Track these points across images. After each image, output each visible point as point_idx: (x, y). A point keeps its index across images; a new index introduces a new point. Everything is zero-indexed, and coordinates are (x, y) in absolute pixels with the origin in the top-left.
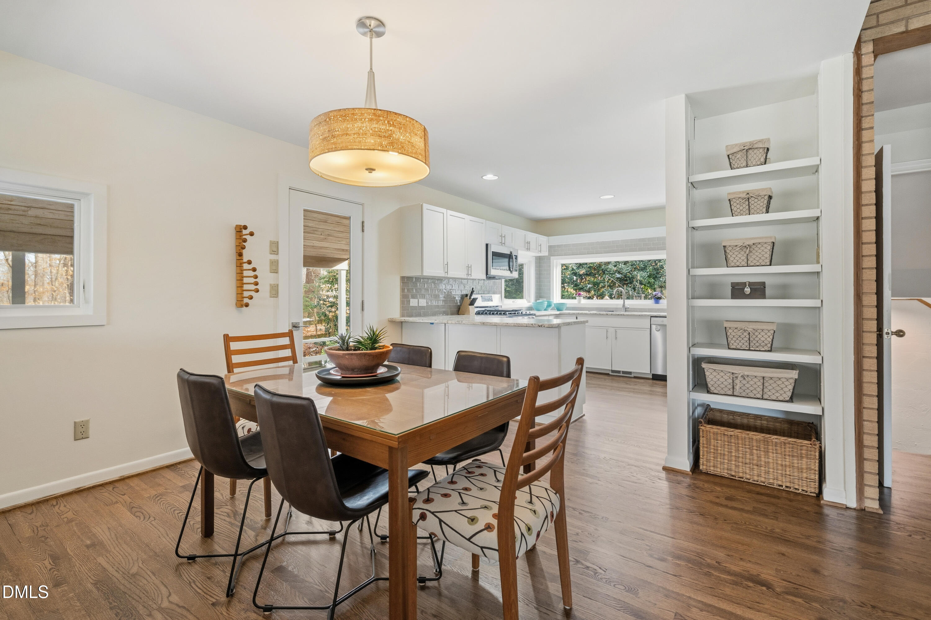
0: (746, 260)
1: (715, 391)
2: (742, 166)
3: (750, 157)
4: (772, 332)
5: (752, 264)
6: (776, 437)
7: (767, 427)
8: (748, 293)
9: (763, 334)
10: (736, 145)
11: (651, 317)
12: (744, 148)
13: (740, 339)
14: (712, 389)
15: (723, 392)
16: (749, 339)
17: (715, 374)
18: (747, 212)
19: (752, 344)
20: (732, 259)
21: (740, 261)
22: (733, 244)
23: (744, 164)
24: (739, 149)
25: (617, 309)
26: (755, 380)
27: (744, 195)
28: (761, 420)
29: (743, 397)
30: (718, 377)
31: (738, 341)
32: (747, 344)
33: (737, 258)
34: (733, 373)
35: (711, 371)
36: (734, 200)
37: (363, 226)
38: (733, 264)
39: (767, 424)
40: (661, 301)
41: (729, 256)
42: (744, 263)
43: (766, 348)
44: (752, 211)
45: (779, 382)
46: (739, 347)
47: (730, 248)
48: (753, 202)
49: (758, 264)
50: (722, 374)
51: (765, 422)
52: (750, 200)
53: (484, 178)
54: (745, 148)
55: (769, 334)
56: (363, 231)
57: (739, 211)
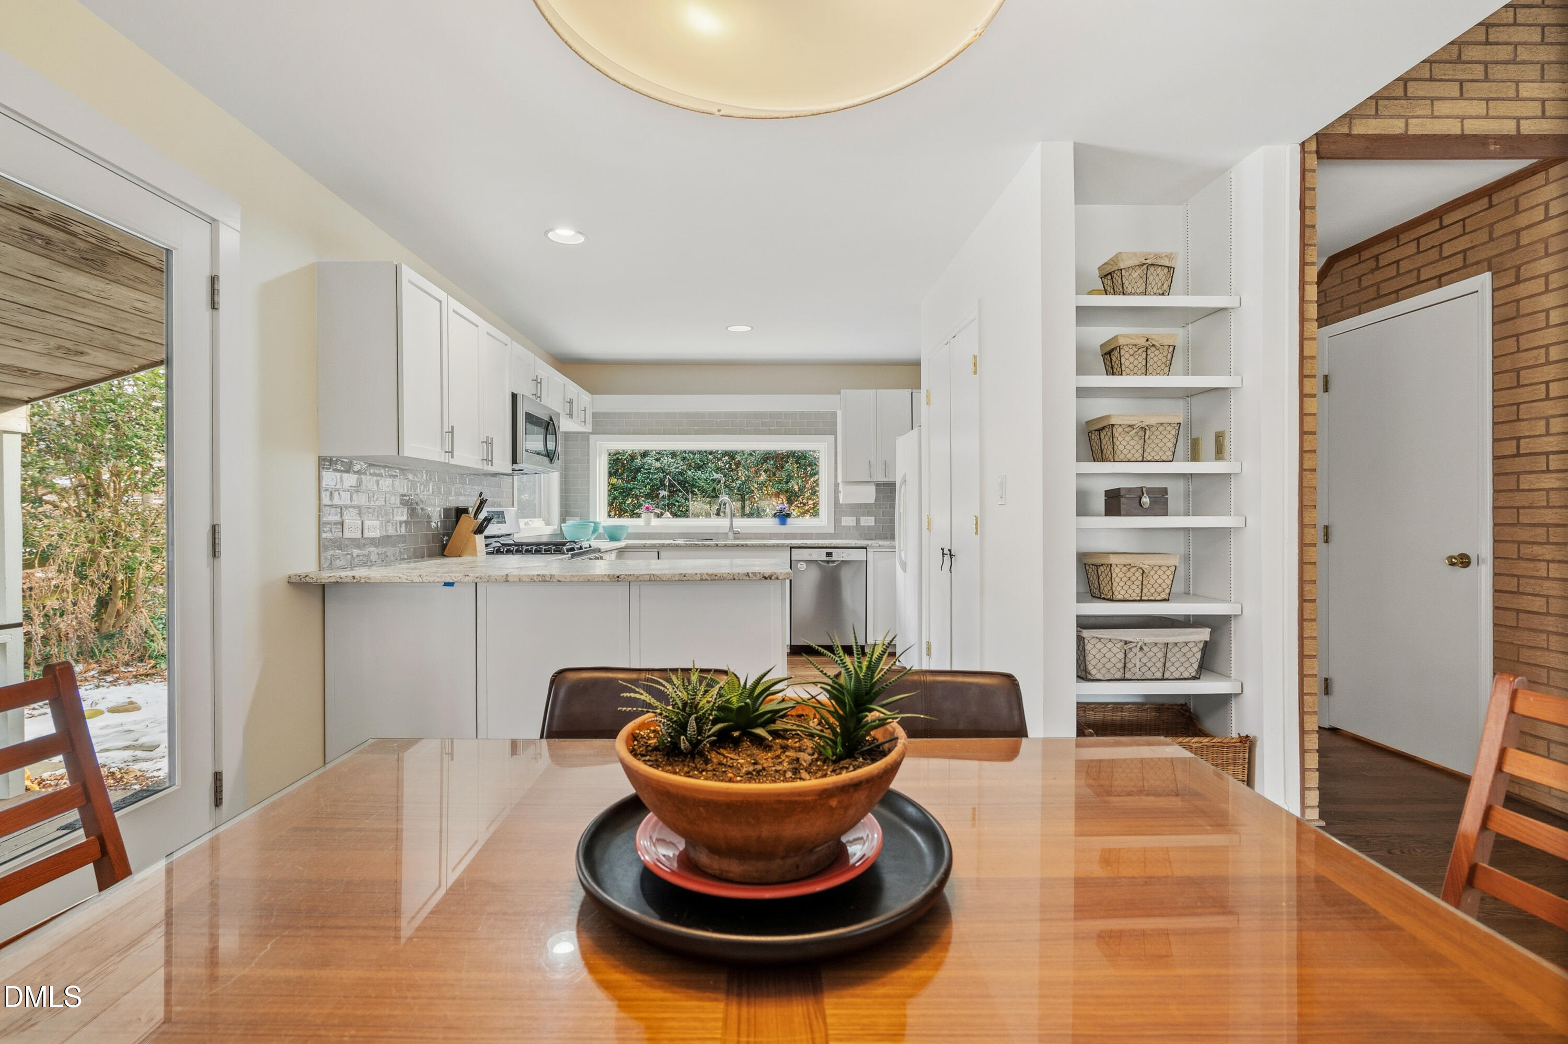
0: (1141, 451)
1: (1099, 676)
2: (1138, 291)
3: (1151, 278)
4: (1173, 569)
5: (1149, 458)
6: (1196, 739)
7: (1129, 720)
8: (1146, 506)
9: (1160, 572)
10: (1135, 254)
11: (791, 548)
12: (1146, 262)
13: (1129, 583)
14: (1093, 672)
15: (1108, 677)
16: (1142, 584)
17: (1099, 646)
18: (1144, 371)
19: (1145, 591)
20: (1121, 447)
21: (1133, 451)
22: (1125, 423)
23: (1142, 289)
24: (1137, 263)
25: (717, 535)
26: (1155, 649)
27: (1142, 342)
28: (1122, 712)
29: (1138, 680)
30: (1104, 650)
31: (1126, 588)
32: (1138, 591)
33: (1128, 447)
34: (1126, 643)
35: (1094, 641)
36: (1126, 348)
37: (214, 292)
38: (1122, 457)
39: (1129, 717)
40: (789, 520)
41: (1117, 443)
42: (1138, 456)
43: (1163, 596)
44: (1150, 370)
45: (1185, 650)
46: (1127, 597)
47: (1120, 430)
48: (1152, 355)
49: (1157, 458)
50: (1110, 645)
51: (1127, 714)
52: (1149, 352)
53: (550, 235)
54: (1148, 261)
55: (1169, 573)
56: (214, 305)
57: (1131, 366)
